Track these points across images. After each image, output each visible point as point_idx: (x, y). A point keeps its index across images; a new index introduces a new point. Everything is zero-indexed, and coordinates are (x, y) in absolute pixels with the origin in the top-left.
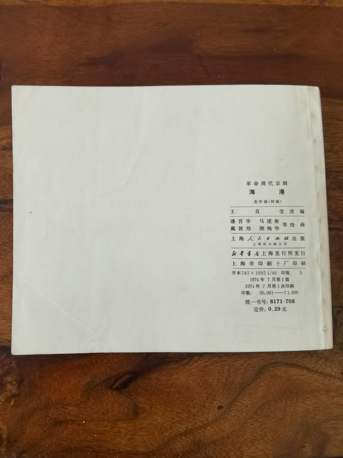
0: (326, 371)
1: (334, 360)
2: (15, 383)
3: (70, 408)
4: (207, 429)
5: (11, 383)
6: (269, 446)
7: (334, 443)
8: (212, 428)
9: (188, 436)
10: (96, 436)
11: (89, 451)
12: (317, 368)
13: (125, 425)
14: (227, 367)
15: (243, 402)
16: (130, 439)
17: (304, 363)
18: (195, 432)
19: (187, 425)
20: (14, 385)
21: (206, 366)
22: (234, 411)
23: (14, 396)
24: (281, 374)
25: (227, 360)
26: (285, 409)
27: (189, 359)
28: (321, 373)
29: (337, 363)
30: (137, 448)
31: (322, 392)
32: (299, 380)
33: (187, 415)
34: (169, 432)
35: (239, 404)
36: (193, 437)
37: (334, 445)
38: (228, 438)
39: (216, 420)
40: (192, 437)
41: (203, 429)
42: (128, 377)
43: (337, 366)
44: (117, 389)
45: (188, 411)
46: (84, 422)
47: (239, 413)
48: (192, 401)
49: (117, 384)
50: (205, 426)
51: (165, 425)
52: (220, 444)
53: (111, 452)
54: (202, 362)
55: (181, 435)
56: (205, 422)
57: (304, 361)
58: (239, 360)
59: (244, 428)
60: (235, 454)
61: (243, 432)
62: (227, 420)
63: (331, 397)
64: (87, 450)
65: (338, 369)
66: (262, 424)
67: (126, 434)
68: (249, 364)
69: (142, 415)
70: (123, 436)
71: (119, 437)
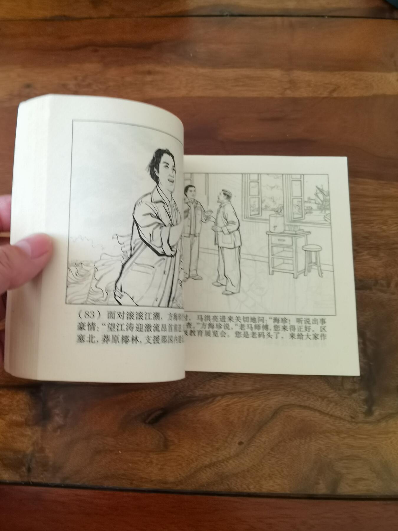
0: (336, 414)
1: (344, 405)
2: (61, 415)
3: (108, 439)
4: (229, 462)
5: (58, 415)
6: (286, 481)
7: (346, 482)
8: (234, 462)
9: (212, 468)
10: (131, 465)
11: (124, 479)
12: (328, 410)
13: (156, 456)
14: (246, 408)
15: (260, 439)
16: (161, 469)
17: (316, 406)
18: (219, 464)
19: (211, 458)
21: (228, 405)
22: (253, 447)
23: (60, 427)
24: (295, 415)
26: (300, 447)
27: (212, 398)
28: (331, 416)
29: (346, 407)
30: (166, 477)
31: (333, 433)
32: (311, 420)
33: (211, 449)
34: (196, 463)
35: (258, 441)
36: (217, 469)
37: (347, 484)
38: (248, 471)
39: (237, 455)
40: (216, 469)
41: (225, 462)
42: (159, 412)
43: (346, 409)
44: (150, 423)
45: (212, 445)
46: (120, 452)
47: (258, 449)
48: (216, 436)
49: (150, 418)
50: (228, 459)
51: (192, 457)
52: (241, 477)
53: (144, 480)
54: (225, 401)
55: (205, 467)
56: (228, 456)
57: (316, 404)
58: (257, 401)
59: (263, 463)
60: (255, 487)
61: (262, 467)
62: (247, 455)
63: (342, 438)
64: (123, 477)
65: (347, 413)
66: (279, 460)
67: (157, 464)
68: (266, 405)
69: (172, 447)
70: (154, 466)
71: (150, 467)
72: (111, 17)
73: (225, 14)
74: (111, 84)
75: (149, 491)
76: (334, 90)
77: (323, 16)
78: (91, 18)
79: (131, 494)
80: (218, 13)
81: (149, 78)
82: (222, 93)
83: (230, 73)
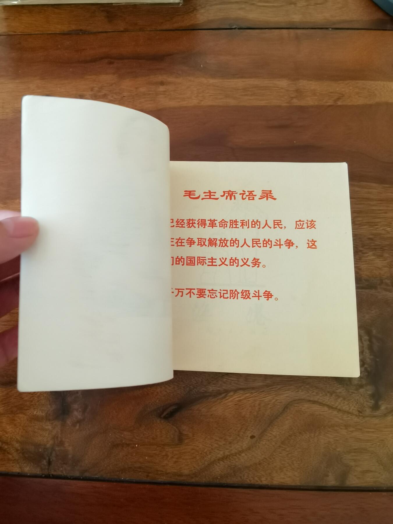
0: (344, 408)
1: (351, 399)
2: (80, 410)
3: (125, 433)
4: (241, 455)
5: (77, 410)
6: (296, 473)
7: (355, 474)
8: (246, 455)
9: (225, 461)
10: (147, 458)
12: (336, 405)
13: (171, 449)
14: (258, 402)
15: (272, 432)
16: (175, 462)
17: (325, 401)
18: (232, 457)
19: (224, 451)
20: (80, 411)
21: (240, 401)
22: (264, 440)
23: (79, 422)
24: (305, 410)
25: (257, 396)
26: (310, 441)
27: (225, 394)
28: (340, 410)
29: (354, 402)
30: (181, 470)
31: (342, 427)
32: (320, 415)
33: (224, 443)
34: (209, 456)
35: (269, 434)
36: (230, 462)
37: (355, 476)
38: (260, 464)
39: (249, 448)
40: (228, 462)
41: (238, 455)
42: (174, 407)
43: (354, 404)
44: (165, 418)
45: (225, 439)
46: (137, 446)
47: (269, 442)
48: (229, 430)
49: (165, 414)
50: (240, 452)
51: (206, 450)
52: (253, 469)
53: (159, 473)
54: (237, 397)
55: (219, 460)
56: (240, 449)
57: (324, 399)
58: (268, 396)
59: (274, 456)
60: (267, 479)
61: (273, 459)
62: (258, 448)
63: (350, 431)
64: (139, 470)
65: (355, 407)
66: (289, 453)
67: (172, 457)
68: (277, 400)
69: (186, 441)
70: (170, 459)
71: (166, 460)
72: (126, 31)
73: (234, 27)
74: (125, 94)
75: (165, 484)
76: (339, 99)
77: (327, 29)
78: (105, 32)
79: (147, 486)
80: (227, 27)
81: (162, 88)
82: (232, 102)
83: (239, 83)
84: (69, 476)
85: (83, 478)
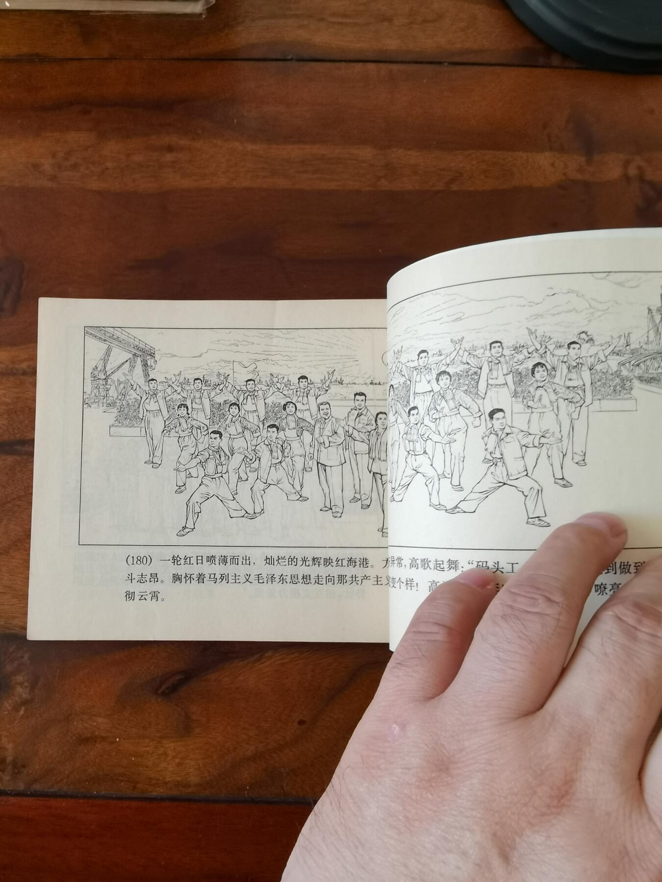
2: (26, 684)
3: (100, 720)
4: (283, 751)
5: (21, 684)
8: (291, 751)
9: (258, 762)
10: (133, 759)
13: (173, 744)
14: (310, 667)
15: (332, 715)
16: (179, 764)
18: (269, 756)
19: (257, 746)
20: (26, 687)
21: (282, 665)
22: (320, 728)
23: (25, 703)
27: (261, 653)
30: (189, 777)
33: (257, 732)
34: (233, 755)
35: (327, 718)
36: (265, 762)
38: (313, 765)
39: (296, 741)
40: (263, 763)
41: (278, 752)
42: (178, 677)
44: (164, 694)
45: (259, 727)
46: (118, 739)
47: (327, 730)
48: (265, 712)
49: (164, 687)
50: (282, 747)
51: (228, 745)
52: (302, 774)
53: (153, 782)
54: (278, 658)
55: (248, 759)
56: (282, 742)
62: (310, 740)
64: (121, 778)
67: (174, 757)
68: (340, 663)
69: (197, 730)
70: (170, 760)
71: (164, 761)
72: (111, 58)
73: (289, 57)
74: (109, 165)
75: (162, 799)
76: (453, 180)
77: (440, 63)
78: (80, 59)
79: (134, 804)
80: (279, 56)
81: (169, 157)
82: (282, 183)
83: (294, 151)
84: (9, 791)
85: (31, 793)
